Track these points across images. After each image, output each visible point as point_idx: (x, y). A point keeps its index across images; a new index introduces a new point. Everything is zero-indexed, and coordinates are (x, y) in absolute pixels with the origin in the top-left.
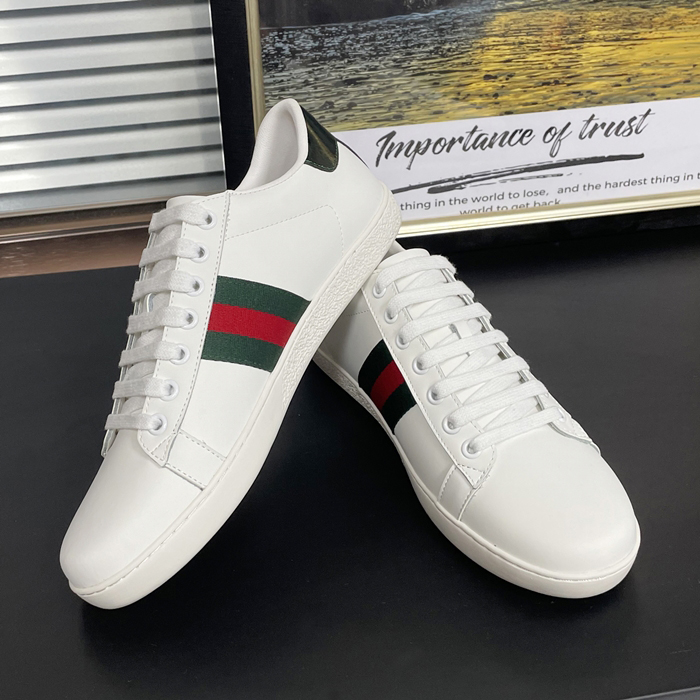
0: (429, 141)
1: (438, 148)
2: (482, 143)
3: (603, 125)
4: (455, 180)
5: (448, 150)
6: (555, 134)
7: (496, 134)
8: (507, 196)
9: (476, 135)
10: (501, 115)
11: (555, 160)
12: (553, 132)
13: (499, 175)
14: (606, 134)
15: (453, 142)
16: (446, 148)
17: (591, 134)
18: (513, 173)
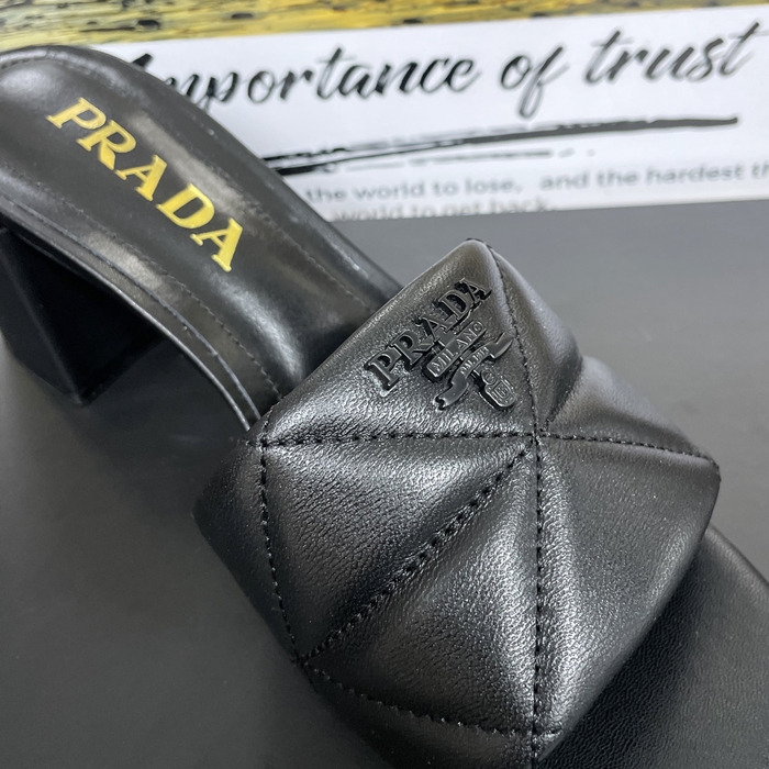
0: (235, 77)
1: (259, 91)
2: (358, 84)
3: (642, 54)
4: (309, 155)
5: (283, 95)
6: (528, 70)
7: (388, 68)
8: (429, 189)
9: (341, 67)
10: (395, 24)
11: (530, 125)
12: (523, 65)
13: (407, 149)
14: (650, 73)
15: (290, 79)
16: (278, 91)
17: (613, 73)
18: (438, 145)
